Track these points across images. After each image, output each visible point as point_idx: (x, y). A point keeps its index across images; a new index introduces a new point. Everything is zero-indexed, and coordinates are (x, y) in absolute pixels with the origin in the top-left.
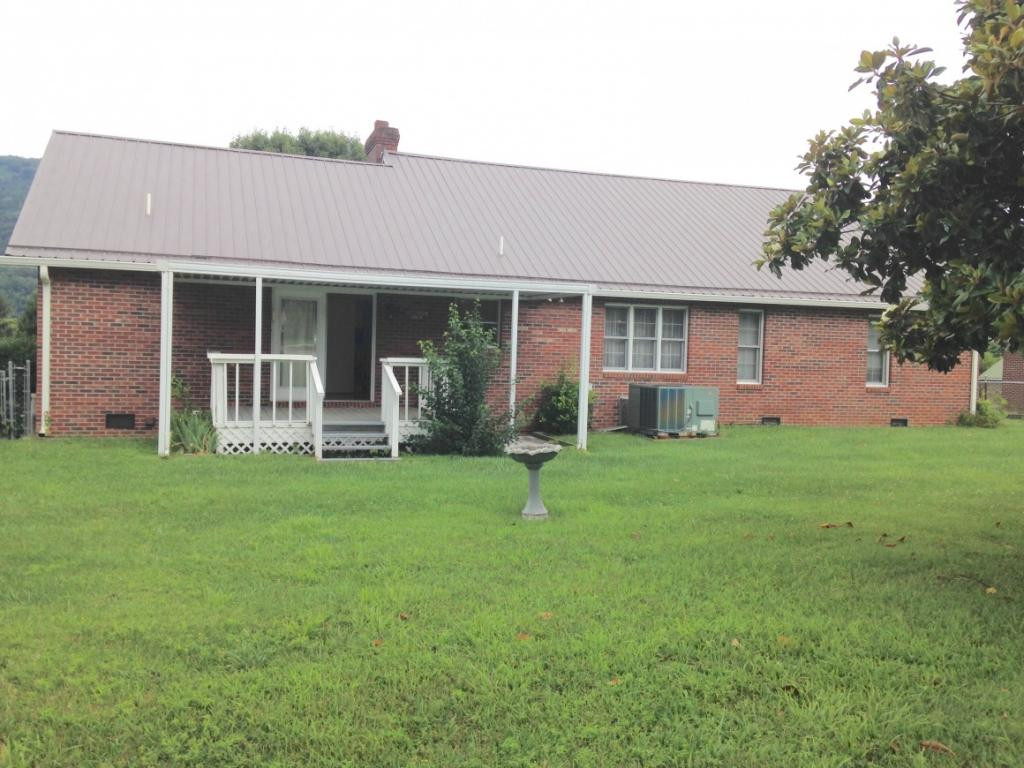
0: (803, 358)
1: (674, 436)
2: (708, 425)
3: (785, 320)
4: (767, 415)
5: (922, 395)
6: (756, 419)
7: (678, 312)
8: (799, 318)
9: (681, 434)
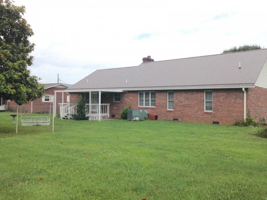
0: (184, 103)
1: (130, 120)
2: (137, 119)
3: (179, 93)
4: (175, 118)
5: (224, 115)
6: (172, 119)
7: (154, 93)
8: (182, 93)
9: (132, 120)
